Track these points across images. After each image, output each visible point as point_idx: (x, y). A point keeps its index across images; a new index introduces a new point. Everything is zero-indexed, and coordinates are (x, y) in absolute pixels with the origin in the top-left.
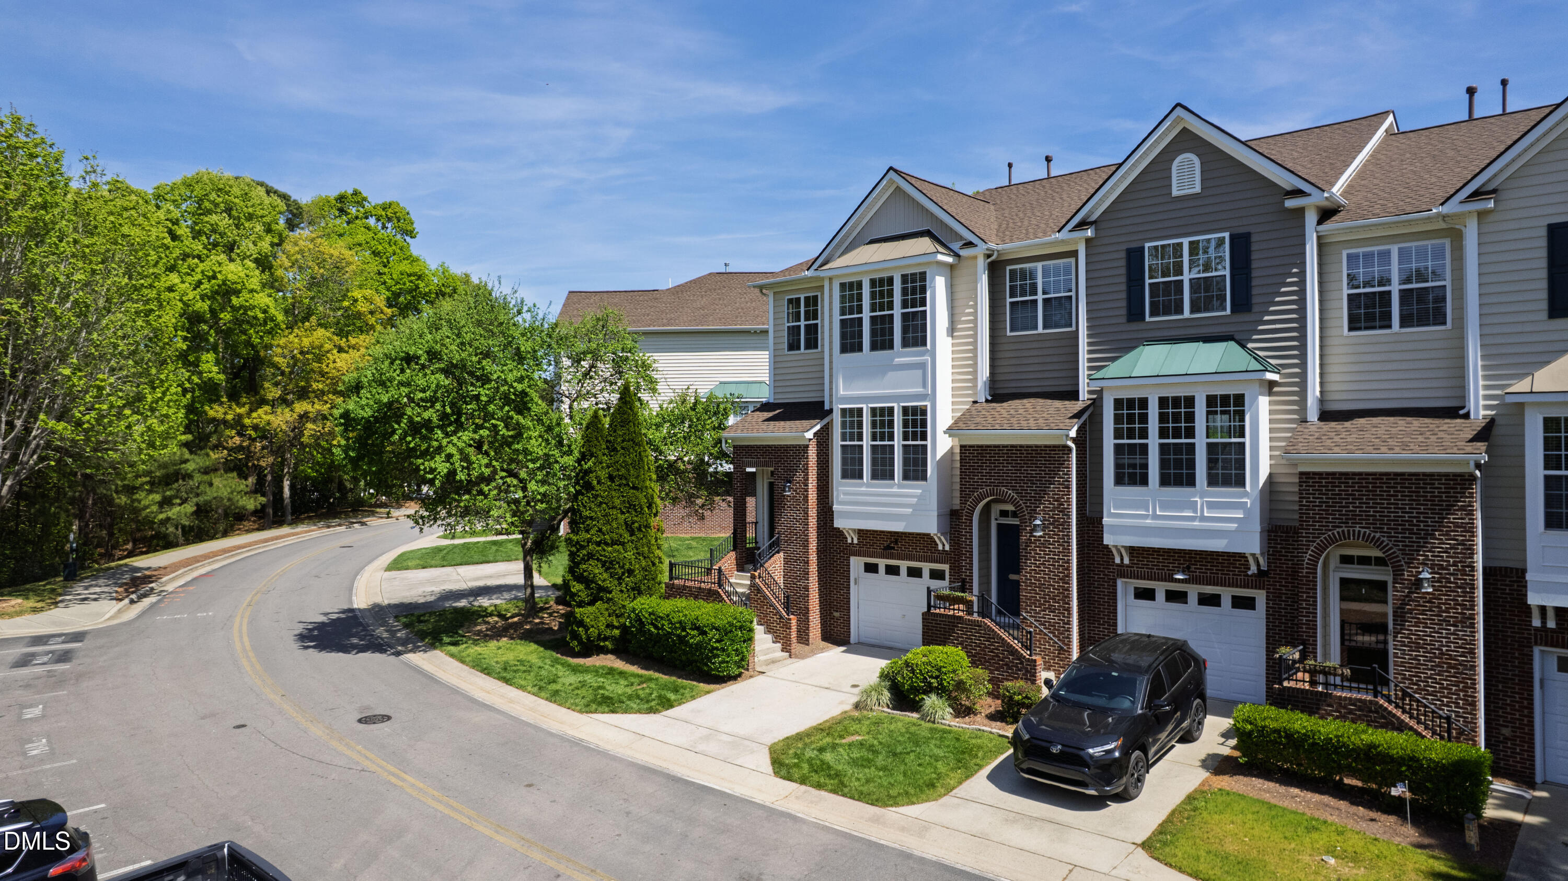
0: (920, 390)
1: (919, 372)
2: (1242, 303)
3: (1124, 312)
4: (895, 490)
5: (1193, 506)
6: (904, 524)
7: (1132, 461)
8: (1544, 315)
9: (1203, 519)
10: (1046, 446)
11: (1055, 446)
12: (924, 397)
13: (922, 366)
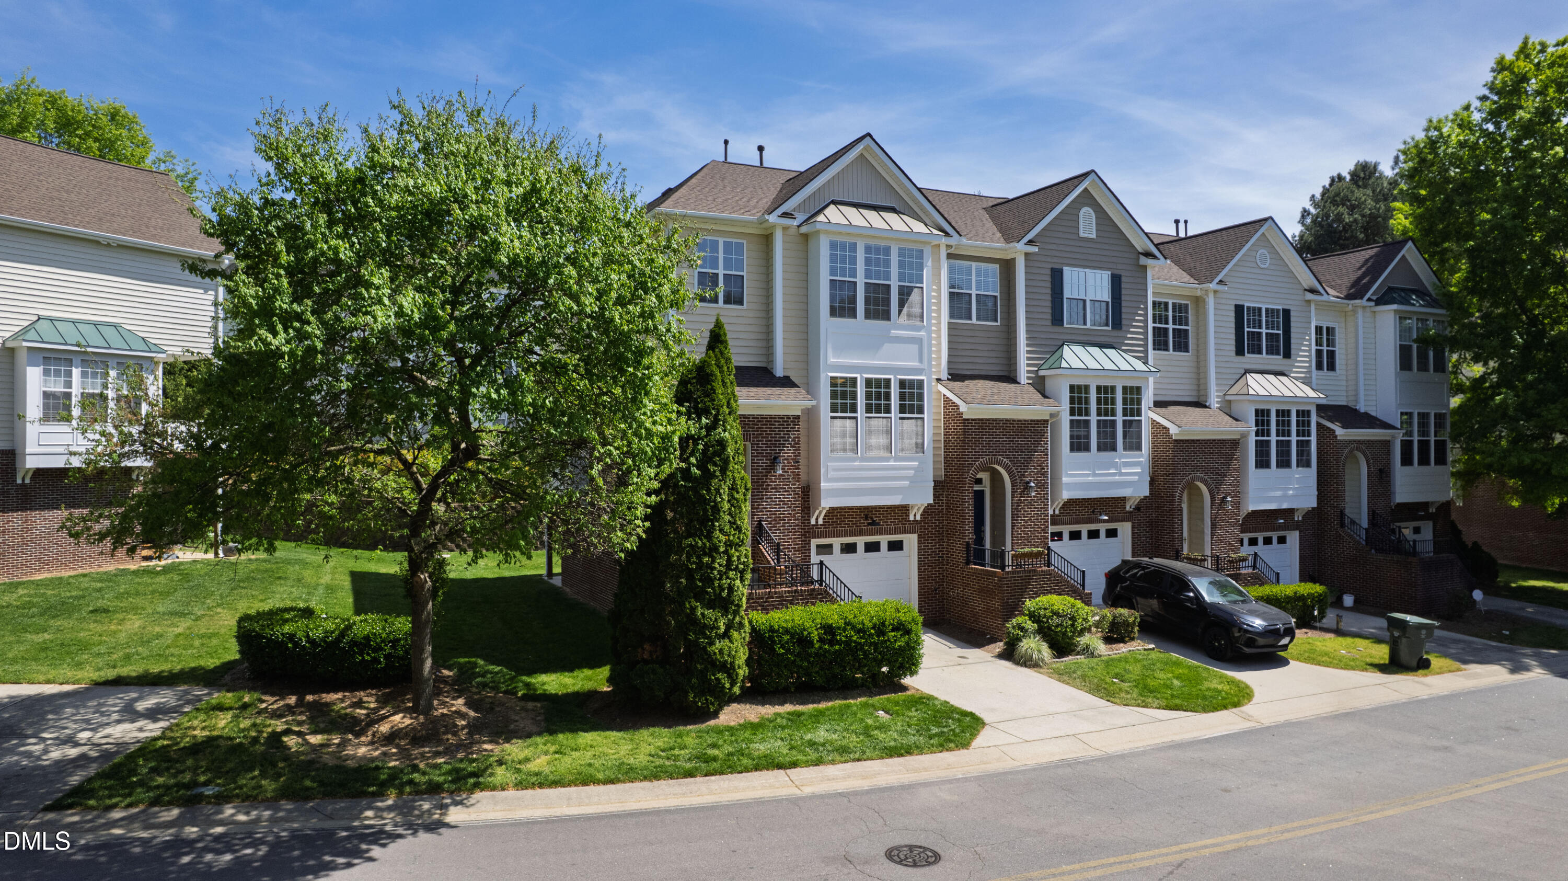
0: (915, 364)
1: (916, 347)
2: (1117, 324)
3: (1049, 317)
4: (891, 463)
5: (1115, 466)
6: (901, 497)
7: (1079, 433)
8: (1233, 353)
9: (1121, 474)
10: (1032, 421)
11: (1038, 421)
12: (919, 371)
13: (919, 341)
